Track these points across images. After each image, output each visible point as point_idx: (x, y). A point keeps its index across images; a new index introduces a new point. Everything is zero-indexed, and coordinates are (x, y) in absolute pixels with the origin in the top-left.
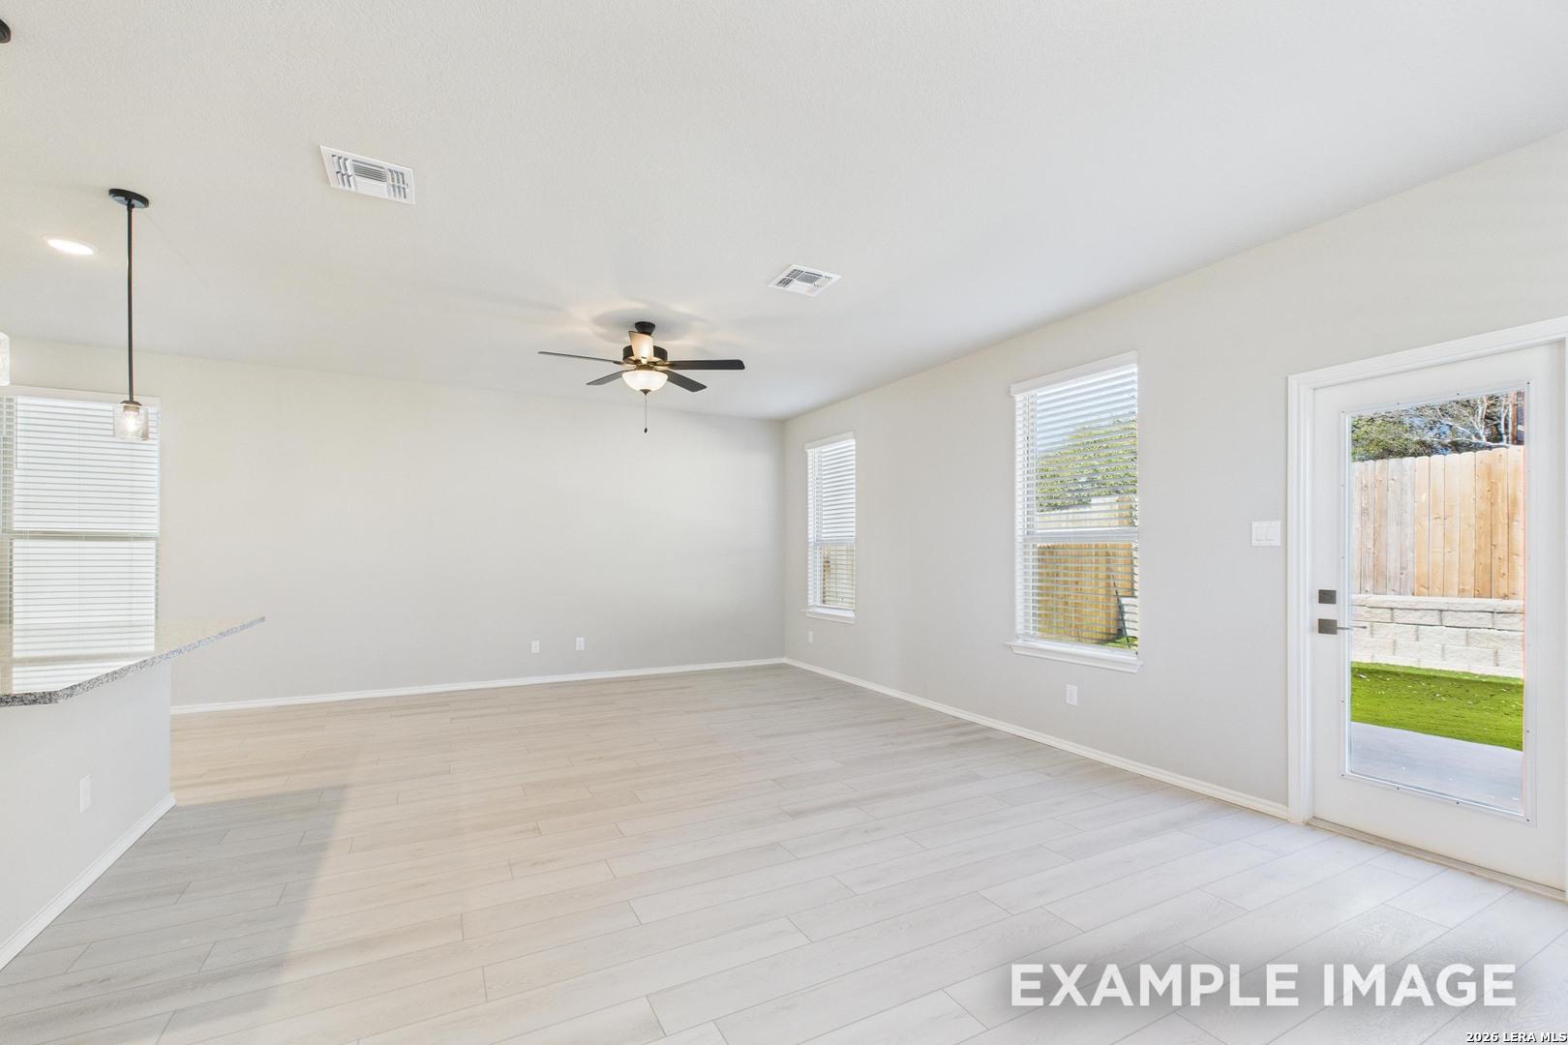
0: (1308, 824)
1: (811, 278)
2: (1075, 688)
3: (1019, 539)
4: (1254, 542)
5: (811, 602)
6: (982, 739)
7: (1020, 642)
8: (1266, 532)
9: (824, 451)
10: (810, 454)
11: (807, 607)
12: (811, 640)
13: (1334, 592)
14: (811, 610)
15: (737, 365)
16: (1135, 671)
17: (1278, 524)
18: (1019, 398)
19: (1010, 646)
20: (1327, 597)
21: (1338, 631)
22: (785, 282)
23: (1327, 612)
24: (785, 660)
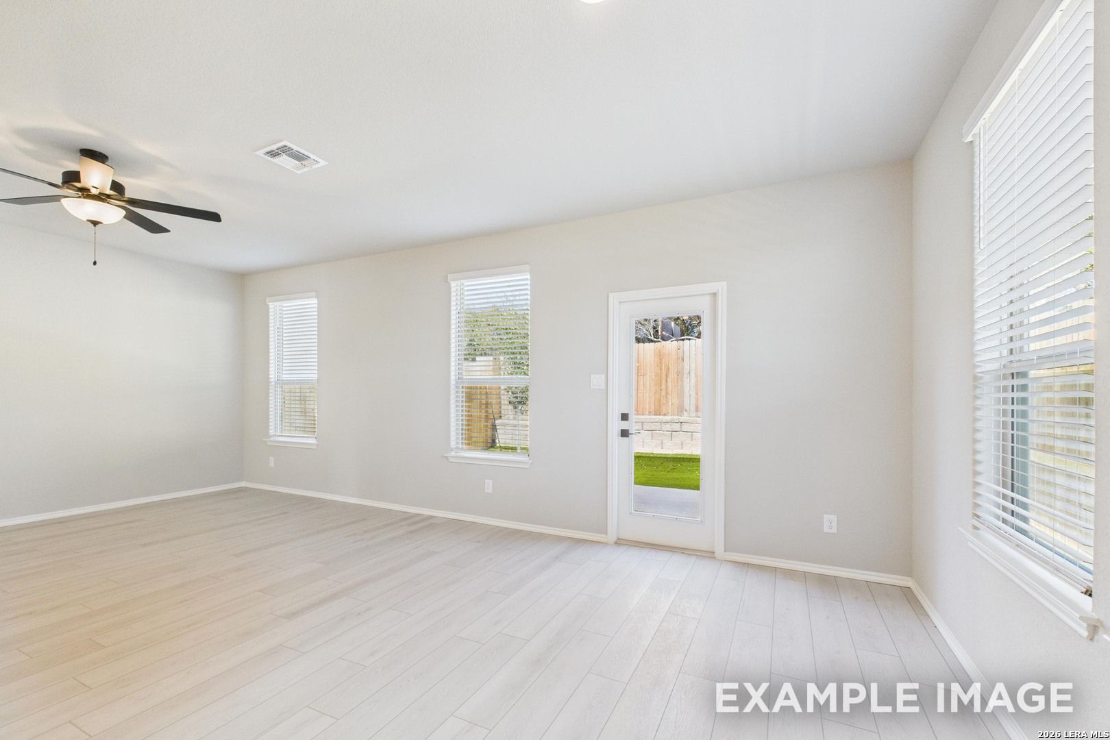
0: (616, 543)
1: (299, 157)
2: (491, 481)
3: (453, 382)
4: (592, 387)
5: (272, 432)
6: (430, 524)
7: (453, 454)
8: (597, 381)
9: (284, 305)
10: (271, 307)
11: (267, 435)
12: (272, 465)
13: (628, 414)
14: (272, 439)
15: (215, 217)
16: (527, 467)
17: (603, 377)
18: (453, 284)
19: (446, 457)
20: (625, 417)
21: (630, 436)
22: (273, 154)
23: (624, 425)
24: (243, 484)
